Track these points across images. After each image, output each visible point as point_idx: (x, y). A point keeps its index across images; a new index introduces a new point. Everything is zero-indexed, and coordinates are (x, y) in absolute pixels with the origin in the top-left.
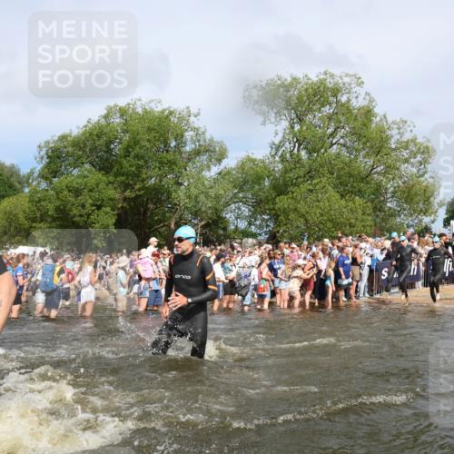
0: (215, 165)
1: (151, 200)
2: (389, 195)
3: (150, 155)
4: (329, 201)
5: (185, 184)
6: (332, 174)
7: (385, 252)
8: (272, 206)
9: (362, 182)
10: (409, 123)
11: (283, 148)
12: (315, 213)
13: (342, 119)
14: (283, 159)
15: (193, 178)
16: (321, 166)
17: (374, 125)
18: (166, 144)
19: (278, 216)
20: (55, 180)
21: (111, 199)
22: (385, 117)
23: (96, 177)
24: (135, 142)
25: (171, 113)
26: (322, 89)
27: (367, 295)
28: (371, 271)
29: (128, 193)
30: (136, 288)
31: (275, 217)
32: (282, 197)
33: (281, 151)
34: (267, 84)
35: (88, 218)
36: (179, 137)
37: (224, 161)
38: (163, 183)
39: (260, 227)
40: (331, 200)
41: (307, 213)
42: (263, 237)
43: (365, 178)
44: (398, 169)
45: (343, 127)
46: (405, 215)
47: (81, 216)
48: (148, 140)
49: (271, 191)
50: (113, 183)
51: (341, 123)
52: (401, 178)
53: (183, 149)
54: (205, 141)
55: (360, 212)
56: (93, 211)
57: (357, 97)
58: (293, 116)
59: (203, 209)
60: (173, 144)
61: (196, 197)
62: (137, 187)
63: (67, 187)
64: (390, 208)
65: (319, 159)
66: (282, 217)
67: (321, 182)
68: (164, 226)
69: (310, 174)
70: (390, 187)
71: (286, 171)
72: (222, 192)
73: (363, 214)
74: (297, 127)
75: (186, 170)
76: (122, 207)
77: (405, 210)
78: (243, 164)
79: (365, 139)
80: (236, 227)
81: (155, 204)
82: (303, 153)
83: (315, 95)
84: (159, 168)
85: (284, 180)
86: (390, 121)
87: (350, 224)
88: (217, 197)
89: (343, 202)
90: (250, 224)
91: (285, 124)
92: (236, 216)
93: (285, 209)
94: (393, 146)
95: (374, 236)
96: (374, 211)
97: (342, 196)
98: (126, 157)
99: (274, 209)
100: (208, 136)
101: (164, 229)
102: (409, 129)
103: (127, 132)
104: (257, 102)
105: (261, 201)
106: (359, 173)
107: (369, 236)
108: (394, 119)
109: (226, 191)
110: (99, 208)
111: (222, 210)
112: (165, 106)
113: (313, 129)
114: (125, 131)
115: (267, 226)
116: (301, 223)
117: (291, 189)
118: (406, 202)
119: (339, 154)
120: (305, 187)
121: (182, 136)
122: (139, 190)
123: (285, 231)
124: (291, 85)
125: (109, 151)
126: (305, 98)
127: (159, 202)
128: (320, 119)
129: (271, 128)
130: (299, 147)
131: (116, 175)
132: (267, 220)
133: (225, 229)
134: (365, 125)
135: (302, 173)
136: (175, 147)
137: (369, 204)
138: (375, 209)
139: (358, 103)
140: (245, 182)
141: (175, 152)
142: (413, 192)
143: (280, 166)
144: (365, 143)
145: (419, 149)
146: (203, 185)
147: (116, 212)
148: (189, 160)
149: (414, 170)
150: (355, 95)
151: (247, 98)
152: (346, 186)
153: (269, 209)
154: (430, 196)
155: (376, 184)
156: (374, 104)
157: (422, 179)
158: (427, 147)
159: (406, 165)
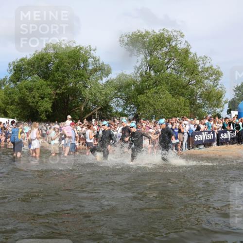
0: (105, 77)
1: (71, 95)
2: (198, 96)
3: (69, 70)
4: (166, 98)
5: (89, 87)
6: (168, 84)
7: (196, 126)
8: (135, 100)
9: (184, 89)
10: (208, 58)
11: (142, 69)
12: (159, 105)
13: (173, 55)
14: (141, 76)
15: (93, 84)
16: (162, 79)
17: (190, 59)
18: (78, 65)
20: (19, 83)
21: (49, 94)
22: (196, 55)
23: (40, 82)
24: (61, 63)
25: (81, 48)
26: (162, 38)
27: (187, 149)
28: (189, 136)
29: (58, 91)
30: (63, 142)
31: (138, 106)
32: (141, 95)
33: (140, 71)
34: (132, 35)
35: (37, 104)
36: (85, 61)
37: (109, 75)
38: (77, 86)
39: (129, 111)
40: (167, 98)
41: (155, 104)
42: (131, 117)
43: (185, 87)
44: (203, 82)
45: (173, 59)
46: (207, 107)
47: (33, 102)
48: (69, 63)
49: (135, 92)
50: (50, 85)
51: (172, 57)
52: (204, 87)
53: (87, 68)
54: (99, 64)
55: (183, 105)
56: (39, 100)
57: (180, 43)
58: (147, 52)
59: (99, 101)
60: (82, 65)
61: (95, 94)
62: (63, 88)
63: (25, 86)
64: (199, 103)
65: (161, 76)
66: (141, 106)
67: (161, 88)
68: (78, 109)
69: (156, 84)
70: (199, 92)
71: (143, 82)
72: (109, 92)
73: (185, 106)
74: (149, 58)
75: (89, 79)
76: (55, 99)
77: (206, 104)
78: (120, 77)
79: (185, 66)
80: (117, 111)
81: (73, 97)
82: (152, 72)
83: (158, 41)
84: (75, 78)
85: (142, 87)
86: (198, 57)
87: (177, 111)
88: (106, 94)
89: (174, 99)
90: (124, 109)
91: (142, 56)
92: (117, 105)
93: (142, 102)
94: (200, 70)
95: (190, 118)
96: (190, 105)
97: (173, 96)
98: (56, 71)
99: (137, 102)
100: (101, 62)
101: (78, 110)
102: (208, 62)
103: (57, 58)
104: (127, 44)
105: (129, 97)
106: (182, 84)
107: (187, 117)
108: (200, 56)
109: (111, 91)
110: (43, 98)
111: (109, 101)
112: (77, 45)
113: (157, 59)
114: (56, 58)
115: (133, 111)
116: (151, 109)
117: (146, 91)
118: (207, 100)
119: (171, 73)
120: (153, 90)
121: (87, 61)
122: (64, 89)
123: (142, 114)
124: (145, 35)
125: (47, 68)
126: (153, 43)
127: (75, 96)
128: (161, 54)
129: (135, 58)
130: (150, 69)
131: (51, 81)
132: (133, 108)
133: (110, 112)
134: (185, 58)
135: (152, 84)
136: (83, 67)
137: (188, 101)
138: (191, 103)
139: (181, 46)
140: (121, 87)
141: (83, 69)
142: (211, 95)
143: (140, 79)
144: (185, 68)
145: (214, 72)
146: (99, 87)
147: (52, 101)
148: (91, 74)
149: (212, 83)
150: (180, 42)
151: (121, 42)
152: (175, 90)
153: (134, 102)
154: (220, 98)
155: (191, 90)
156: (190, 47)
157: (215, 88)
158: (218, 71)
159: (207, 80)
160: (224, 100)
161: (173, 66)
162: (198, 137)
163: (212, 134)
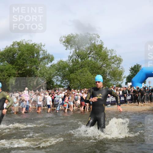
0: (50, 63)
1: (28, 74)
2: (108, 74)
3: (27, 59)
4: (88, 76)
5: (40, 69)
6: (89, 67)
8: (69, 77)
9: (99, 69)
10: (114, 50)
11: (73, 58)
12: (83, 80)
13: (93, 48)
14: (73, 61)
15: (42, 67)
16: (85, 64)
17: (103, 51)
18: (33, 55)
19: (71, 80)
21: (14, 74)
23: (9, 66)
24: (22, 54)
25: (35, 45)
26: (86, 38)
29: (20, 72)
31: (70, 81)
32: (72, 74)
33: (72, 59)
34: (68, 36)
35: (6, 80)
36: (38, 53)
37: (53, 61)
38: (32, 68)
39: (65, 84)
41: (80, 79)
42: (66, 87)
43: (100, 68)
44: (110, 65)
45: (93, 51)
46: (113, 81)
47: (3, 79)
48: (27, 54)
49: (68, 72)
50: (14, 68)
52: (111, 69)
53: (39, 57)
54: (46, 55)
56: (7, 77)
58: (76, 47)
60: (36, 55)
61: (43, 73)
62: (23, 69)
64: (108, 78)
65: (85, 62)
66: (72, 81)
67: (85, 69)
69: (82, 67)
70: (108, 71)
71: (74, 65)
72: (52, 72)
74: (77, 51)
75: (40, 64)
76: (18, 76)
77: (113, 79)
78: (59, 62)
79: (100, 55)
80: (57, 84)
82: (79, 59)
84: (31, 63)
85: (73, 69)
86: (108, 50)
88: (50, 74)
89: (92, 76)
90: (61, 83)
91: (73, 50)
92: (57, 80)
93: (73, 78)
94: (109, 58)
97: (92, 74)
98: (19, 59)
99: (69, 78)
100: (48, 53)
103: (20, 51)
104: (64, 42)
105: (65, 75)
106: (98, 67)
110: (9, 76)
111: (52, 78)
112: (33, 42)
113: (83, 51)
114: (19, 50)
115: (67, 84)
116: (78, 83)
117: (75, 71)
118: (113, 77)
119: (91, 60)
120: (80, 71)
121: (39, 53)
122: (24, 71)
123: (73, 85)
124: (76, 37)
125: (13, 57)
126: (80, 41)
127: (30, 75)
128: (85, 48)
129: (69, 51)
130: (78, 57)
131: (16, 65)
132: (67, 82)
133: (53, 84)
134: (100, 51)
135: (79, 66)
136: (36, 56)
139: (98, 43)
140: (60, 69)
141: (36, 58)
142: (115, 73)
143: (72, 64)
144: (100, 57)
145: (117, 59)
146: (46, 69)
148: (41, 61)
149: (116, 66)
150: (97, 41)
151: (61, 40)
152: (94, 71)
153: (68, 78)
154: (121, 75)
155: (103, 70)
156: (103, 44)
157: (118, 69)
158: (120, 59)
159: (113, 64)
160: (123, 76)
161: (92, 56)
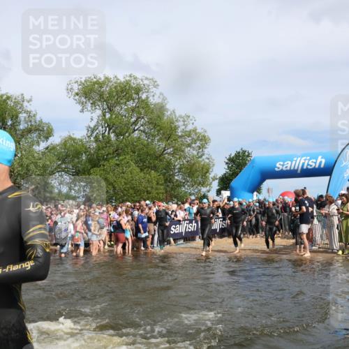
2: (176, 171)
4: (131, 173)
5: (19, 156)
6: (134, 152)
9: (157, 159)
10: (191, 117)
11: (97, 131)
13: (142, 111)
15: (25, 151)
16: (126, 146)
17: (165, 118)
18: (4, 123)
19: (92, 183)
25: (8, 98)
26: (127, 87)
32: (95, 169)
33: (95, 133)
36: (15, 117)
40: (133, 173)
42: (81, 199)
43: (159, 157)
44: (183, 151)
45: (143, 118)
46: (189, 186)
49: (88, 164)
51: (141, 114)
52: (185, 158)
53: (17, 128)
54: (36, 122)
55: (155, 183)
58: (105, 106)
60: (10, 122)
61: (27, 166)
64: (177, 180)
65: (124, 141)
67: (125, 158)
69: (118, 152)
70: (177, 164)
72: (48, 163)
73: (158, 184)
74: (108, 115)
75: (20, 144)
77: (188, 182)
78: (66, 141)
79: (158, 128)
82: (112, 135)
83: (122, 92)
85: (97, 156)
86: (177, 115)
87: (147, 191)
88: (44, 167)
89: (142, 174)
94: (180, 134)
96: (165, 182)
97: (142, 170)
102: (191, 122)
104: (77, 94)
105: (79, 170)
106: (154, 153)
108: (180, 114)
109: (51, 162)
113: (120, 117)
116: (110, 189)
117: (102, 163)
118: (189, 176)
119: (139, 138)
120: (113, 162)
121: (17, 117)
124: (104, 82)
126: (115, 94)
130: (109, 130)
134: (159, 117)
135: (112, 152)
136: (11, 125)
137: (162, 177)
138: (166, 180)
140: (67, 156)
141: (10, 129)
142: (194, 169)
144: (159, 131)
145: (199, 137)
146: (33, 156)
148: (23, 136)
149: (195, 153)
150: (152, 94)
151: (69, 90)
152: (145, 162)
154: (206, 172)
155: (167, 161)
156: (166, 102)
157: (200, 159)
158: (204, 136)
159: (189, 148)
160: (212, 175)
161: (142, 128)
162: (175, 228)
163: (194, 224)
